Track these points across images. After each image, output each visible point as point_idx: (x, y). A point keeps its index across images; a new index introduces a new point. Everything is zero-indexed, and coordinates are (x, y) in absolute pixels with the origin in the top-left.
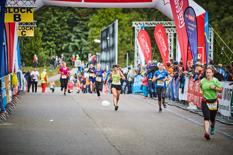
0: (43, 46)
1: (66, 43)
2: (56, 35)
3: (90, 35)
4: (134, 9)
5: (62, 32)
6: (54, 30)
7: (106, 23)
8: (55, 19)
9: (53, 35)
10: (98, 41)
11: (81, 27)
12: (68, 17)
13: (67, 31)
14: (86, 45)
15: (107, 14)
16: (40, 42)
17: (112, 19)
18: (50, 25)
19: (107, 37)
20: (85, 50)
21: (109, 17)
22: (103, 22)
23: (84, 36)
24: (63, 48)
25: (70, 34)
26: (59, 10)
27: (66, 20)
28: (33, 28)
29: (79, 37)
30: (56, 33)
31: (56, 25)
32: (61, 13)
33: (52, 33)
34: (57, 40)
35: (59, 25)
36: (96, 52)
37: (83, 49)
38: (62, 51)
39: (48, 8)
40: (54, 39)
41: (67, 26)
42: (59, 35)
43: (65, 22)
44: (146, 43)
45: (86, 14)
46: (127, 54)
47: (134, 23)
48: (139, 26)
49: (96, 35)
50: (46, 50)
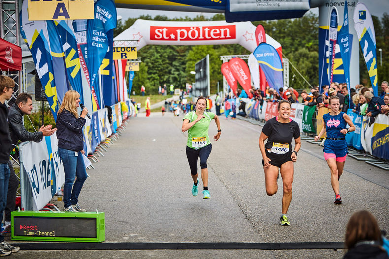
0: (149, 79)
1: (167, 75)
2: (159, 69)
3: (187, 68)
4: (223, 45)
5: (164, 66)
6: (157, 65)
7: (200, 57)
8: (158, 55)
9: (156, 69)
10: (193, 73)
11: (180, 62)
12: (168, 54)
13: (168, 65)
14: (184, 77)
15: (201, 50)
16: (146, 75)
17: (205, 54)
18: (154, 60)
19: (200, 69)
20: (183, 81)
21: (202, 52)
23: (182, 69)
24: (165, 79)
25: (171, 67)
26: (161, 48)
27: (167, 56)
28: (139, 64)
29: (178, 70)
30: (159, 67)
31: (158, 60)
32: (163, 51)
33: (156, 67)
34: (160, 73)
35: (161, 60)
36: (192, 82)
37: (182, 80)
38: (164, 82)
41: (168, 61)
42: (161, 69)
43: (166, 58)
45: (183, 50)
46: (218, 83)
47: (222, 57)
48: (226, 59)
49: (192, 68)
50: (151, 81)
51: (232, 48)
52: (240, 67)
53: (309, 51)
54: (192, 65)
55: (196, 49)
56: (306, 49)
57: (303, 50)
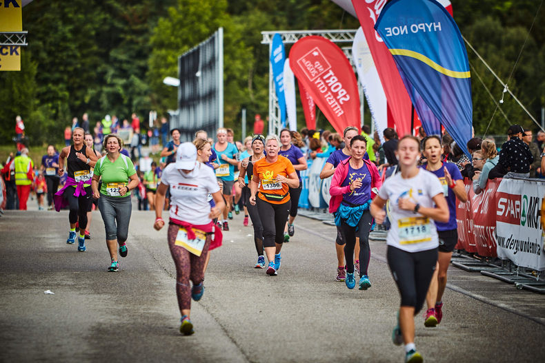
0: (40, 96)
1: (93, 88)
2: (70, 69)
3: (151, 67)
5: (83, 61)
6: (65, 58)
7: (191, 39)
8: (67, 30)
9: (62, 68)
11: (130, 49)
12: (97, 26)
13: (96, 58)
14: (143, 93)
15: (194, 18)
16: (32, 87)
17: (204, 30)
18: (57, 45)
19: (197, 71)
20: (139, 104)
21: (197, 24)
22: (184, 37)
23: (137, 71)
24: (87, 99)
25: (104, 65)
26: (76, 8)
27: (93, 33)
28: (19, 50)
29: (123, 74)
30: (70, 64)
31: (68, 44)
32: (81, 16)
33: (60, 64)
34: (71, 81)
35: (77, 45)
36: (165, 108)
37: (135, 102)
38: (84, 108)
39: (49, 5)
40: (66, 77)
41: (95, 48)
42: (76, 70)
43: (90, 37)
45: (140, 17)
46: (244, 112)
47: (265, 34)
49: (168, 66)
51: (281, 13)
52: (325, 66)
53: (504, 24)
54: (164, 58)
55: (179, 12)
56: (495, 18)
57: (488, 22)
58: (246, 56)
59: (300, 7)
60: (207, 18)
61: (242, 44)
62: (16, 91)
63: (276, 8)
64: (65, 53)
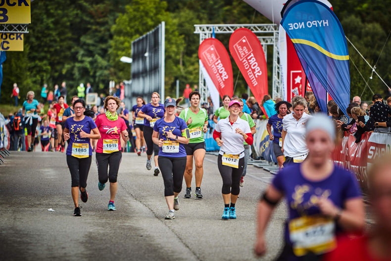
0: (30, 69)
1: (68, 64)
2: (52, 50)
5: (61, 44)
6: (48, 42)
7: (141, 29)
8: (50, 21)
9: (46, 49)
11: (95, 36)
12: (71, 19)
13: (71, 42)
14: (104, 67)
15: (143, 14)
16: (25, 63)
17: (150, 23)
18: (42, 32)
19: (145, 52)
20: (101, 75)
21: (145, 18)
23: (100, 52)
24: (64, 71)
25: (76, 48)
26: (56, 6)
27: (68, 24)
28: (22, 36)
29: (90, 54)
31: (51, 32)
32: (60, 12)
33: (45, 46)
34: (53, 59)
35: (57, 32)
37: (98, 74)
38: (62, 78)
39: (37, 3)
40: (49, 56)
41: (70, 35)
42: (56, 50)
43: (66, 27)
44: (219, 61)
45: (102, 13)
46: (178, 82)
47: (197, 26)
48: (207, 32)
49: (123, 50)
50: (35, 76)
51: (203, 11)
53: (363, 21)
54: (122, 43)
56: (356, 17)
57: (353, 19)
58: (179, 42)
59: (216, 7)
60: (152, 14)
61: (177, 33)
62: (14, 65)
63: (199, 8)
64: (48, 39)
